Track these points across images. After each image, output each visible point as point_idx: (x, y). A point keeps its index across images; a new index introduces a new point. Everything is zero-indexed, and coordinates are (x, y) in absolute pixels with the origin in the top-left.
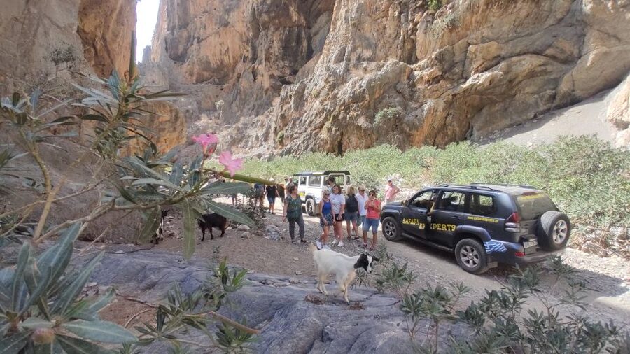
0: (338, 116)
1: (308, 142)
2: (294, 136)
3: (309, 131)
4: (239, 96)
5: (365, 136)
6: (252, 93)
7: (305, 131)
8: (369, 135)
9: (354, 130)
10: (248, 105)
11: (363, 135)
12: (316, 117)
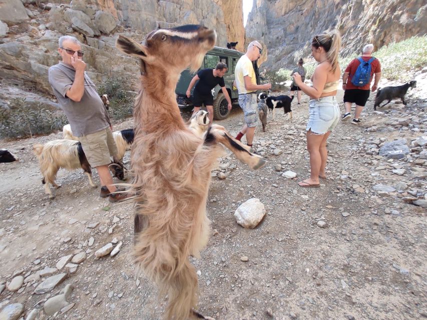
0: (383, 18)
1: (356, 46)
2: (348, 43)
3: (359, 37)
4: (314, 17)
5: (406, 31)
6: (325, 11)
7: (357, 37)
8: (410, 29)
9: (396, 28)
10: (320, 22)
11: (404, 31)
12: (367, 22)
